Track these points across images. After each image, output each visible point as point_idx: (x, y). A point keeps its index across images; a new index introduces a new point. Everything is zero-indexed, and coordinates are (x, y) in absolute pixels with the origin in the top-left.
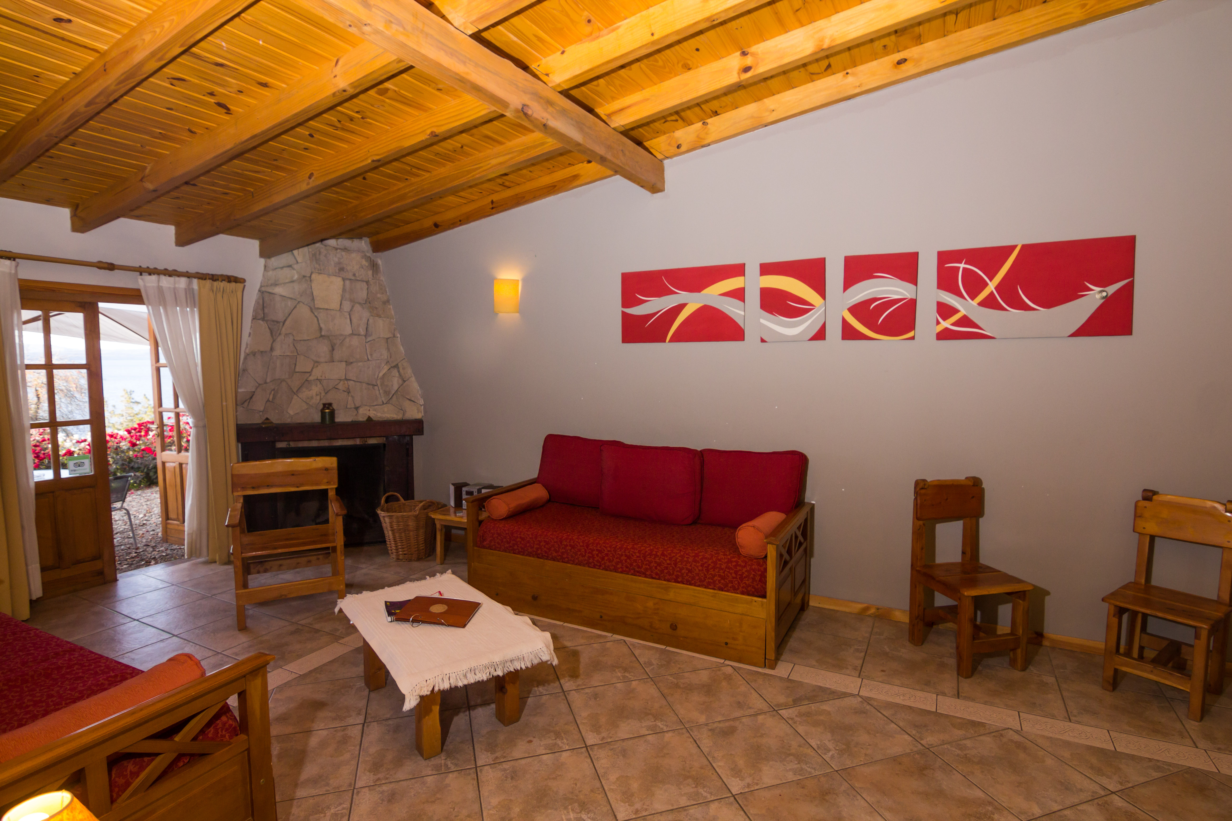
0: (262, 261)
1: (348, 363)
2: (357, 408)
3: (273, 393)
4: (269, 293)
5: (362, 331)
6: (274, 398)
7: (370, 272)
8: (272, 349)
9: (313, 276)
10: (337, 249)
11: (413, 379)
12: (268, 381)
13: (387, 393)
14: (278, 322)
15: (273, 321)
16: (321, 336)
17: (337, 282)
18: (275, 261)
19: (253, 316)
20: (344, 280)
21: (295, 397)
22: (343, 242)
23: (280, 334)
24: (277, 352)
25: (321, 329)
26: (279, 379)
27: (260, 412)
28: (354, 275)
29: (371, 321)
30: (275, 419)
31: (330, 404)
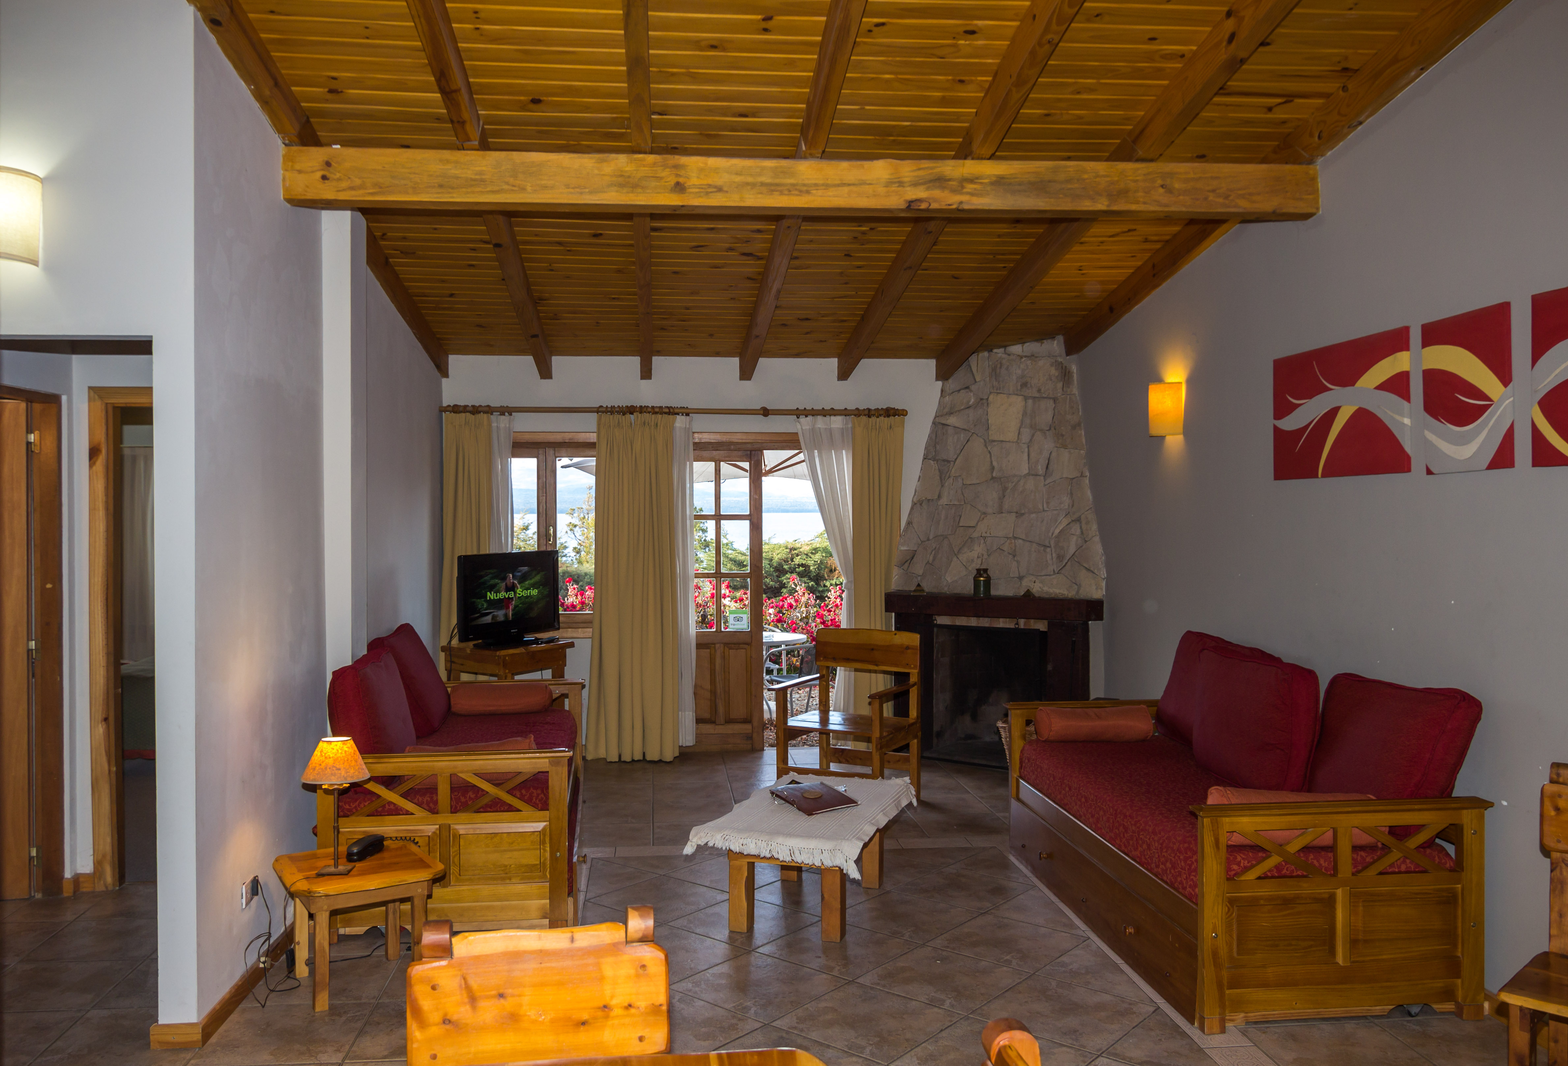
0: (940, 383)
1: (1019, 515)
2: (1021, 578)
3: (933, 553)
4: (944, 424)
5: (1041, 469)
6: (934, 560)
7: (1060, 385)
8: (939, 497)
9: (991, 398)
10: (1021, 357)
11: (1097, 539)
12: (931, 537)
13: (1060, 558)
14: (948, 462)
15: (944, 460)
16: (993, 478)
17: (1017, 403)
18: (952, 384)
19: (924, 455)
20: (1026, 398)
21: (955, 559)
22: (1031, 347)
23: (949, 477)
24: (944, 501)
25: (993, 468)
26: (942, 535)
27: (919, 576)
28: (1039, 391)
29: (1054, 454)
30: (928, 586)
31: (986, 571)
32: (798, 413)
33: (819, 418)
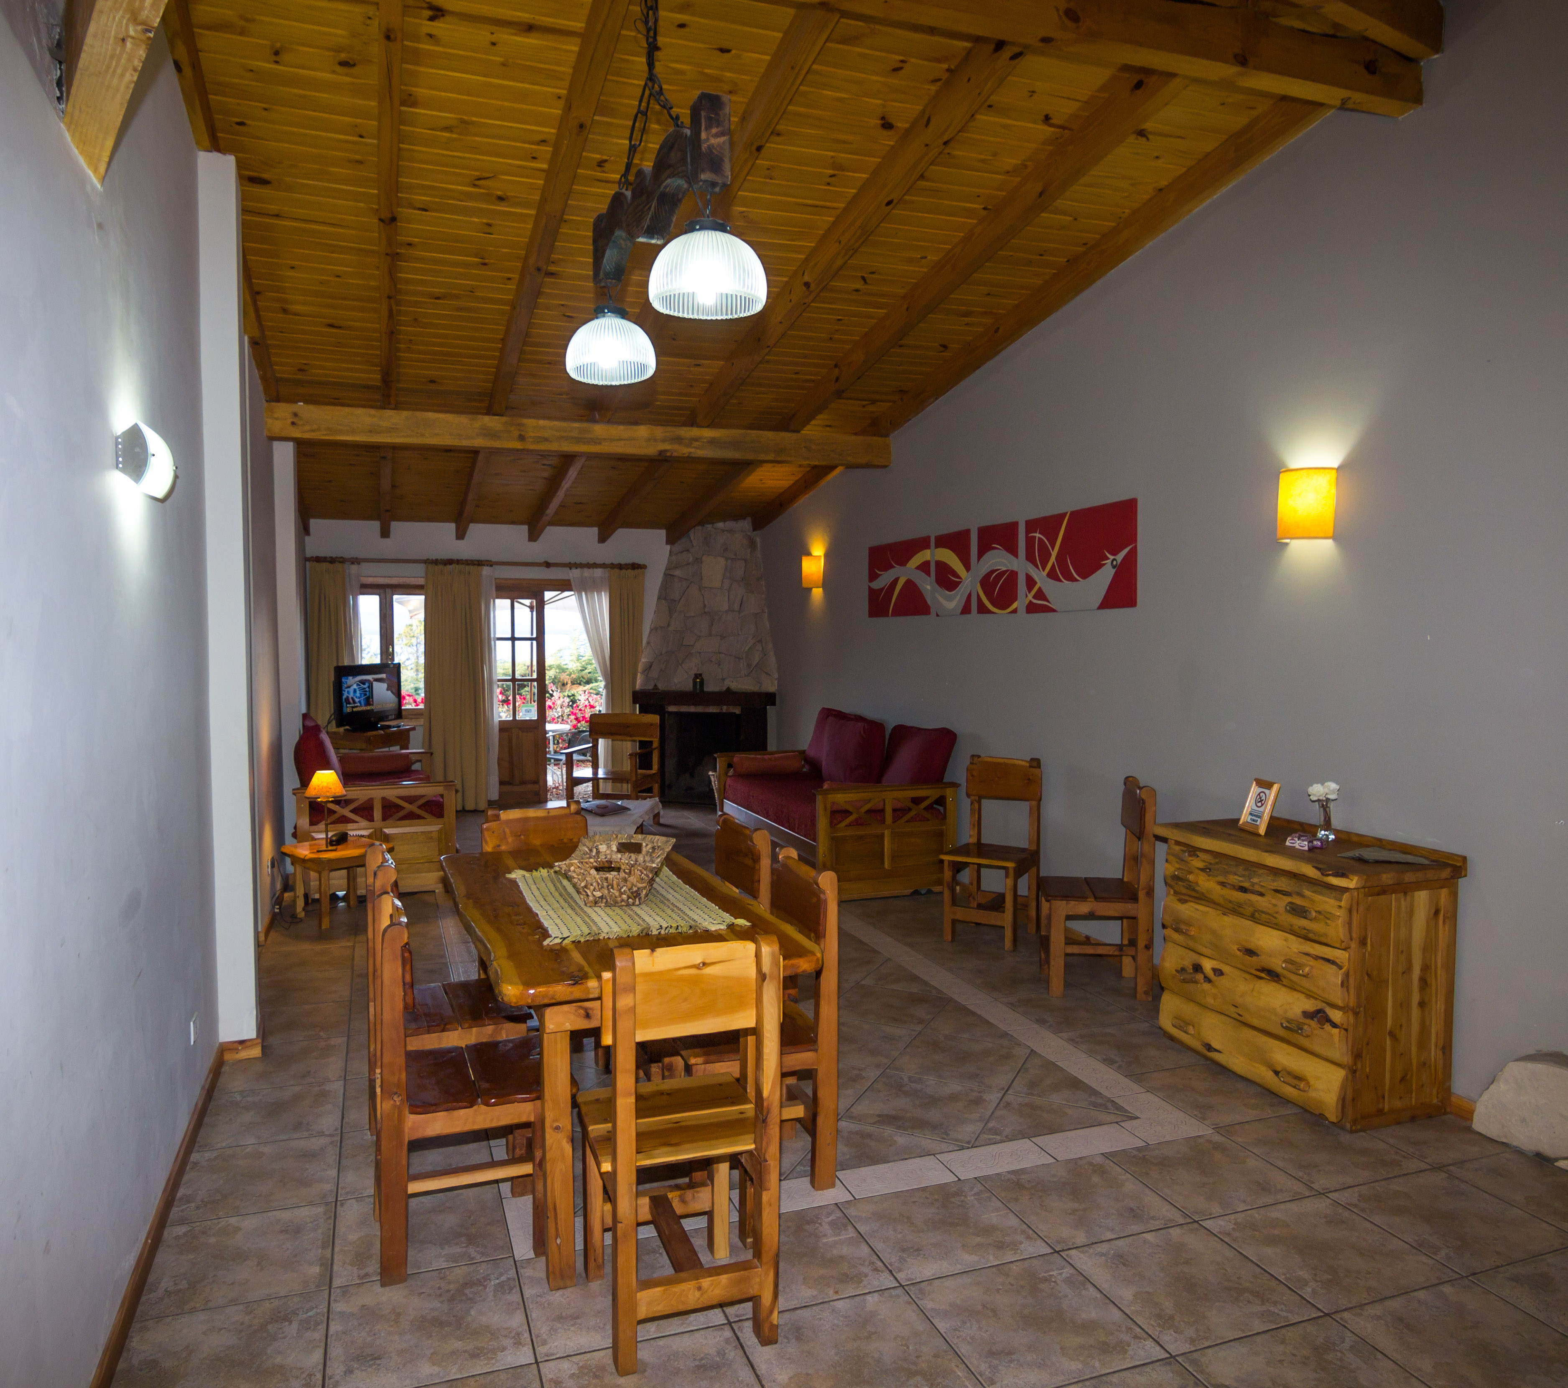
0: (668, 547)
1: (723, 637)
2: (723, 679)
3: (665, 663)
4: (671, 575)
5: (736, 607)
6: (666, 668)
7: (749, 551)
8: (669, 625)
9: (704, 558)
10: (723, 531)
11: (772, 653)
12: (663, 653)
13: (749, 666)
14: (675, 601)
15: (672, 600)
16: (705, 613)
17: (722, 561)
18: (677, 547)
19: (658, 596)
20: (727, 559)
21: (680, 667)
22: (730, 524)
23: (675, 612)
24: (671, 628)
25: (705, 606)
26: (671, 652)
27: (656, 680)
28: (736, 554)
29: (745, 598)
30: (662, 687)
31: (701, 675)
32: (571, 566)
33: (586, 570)
